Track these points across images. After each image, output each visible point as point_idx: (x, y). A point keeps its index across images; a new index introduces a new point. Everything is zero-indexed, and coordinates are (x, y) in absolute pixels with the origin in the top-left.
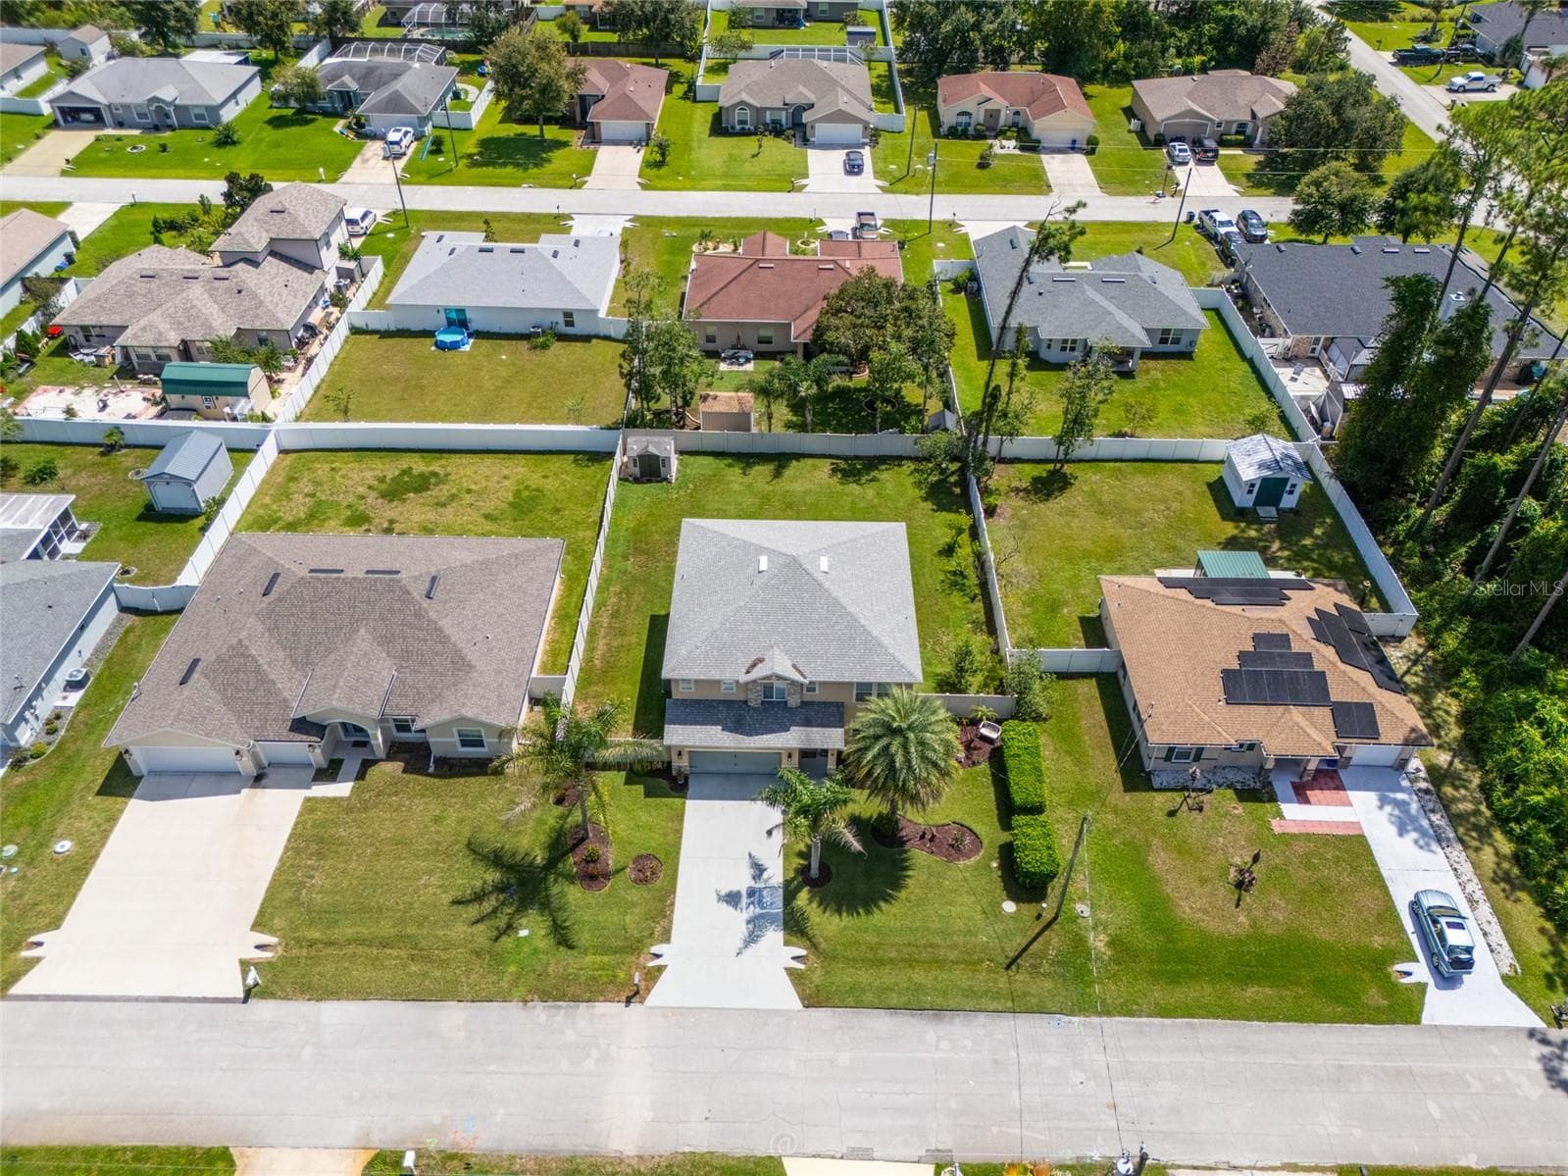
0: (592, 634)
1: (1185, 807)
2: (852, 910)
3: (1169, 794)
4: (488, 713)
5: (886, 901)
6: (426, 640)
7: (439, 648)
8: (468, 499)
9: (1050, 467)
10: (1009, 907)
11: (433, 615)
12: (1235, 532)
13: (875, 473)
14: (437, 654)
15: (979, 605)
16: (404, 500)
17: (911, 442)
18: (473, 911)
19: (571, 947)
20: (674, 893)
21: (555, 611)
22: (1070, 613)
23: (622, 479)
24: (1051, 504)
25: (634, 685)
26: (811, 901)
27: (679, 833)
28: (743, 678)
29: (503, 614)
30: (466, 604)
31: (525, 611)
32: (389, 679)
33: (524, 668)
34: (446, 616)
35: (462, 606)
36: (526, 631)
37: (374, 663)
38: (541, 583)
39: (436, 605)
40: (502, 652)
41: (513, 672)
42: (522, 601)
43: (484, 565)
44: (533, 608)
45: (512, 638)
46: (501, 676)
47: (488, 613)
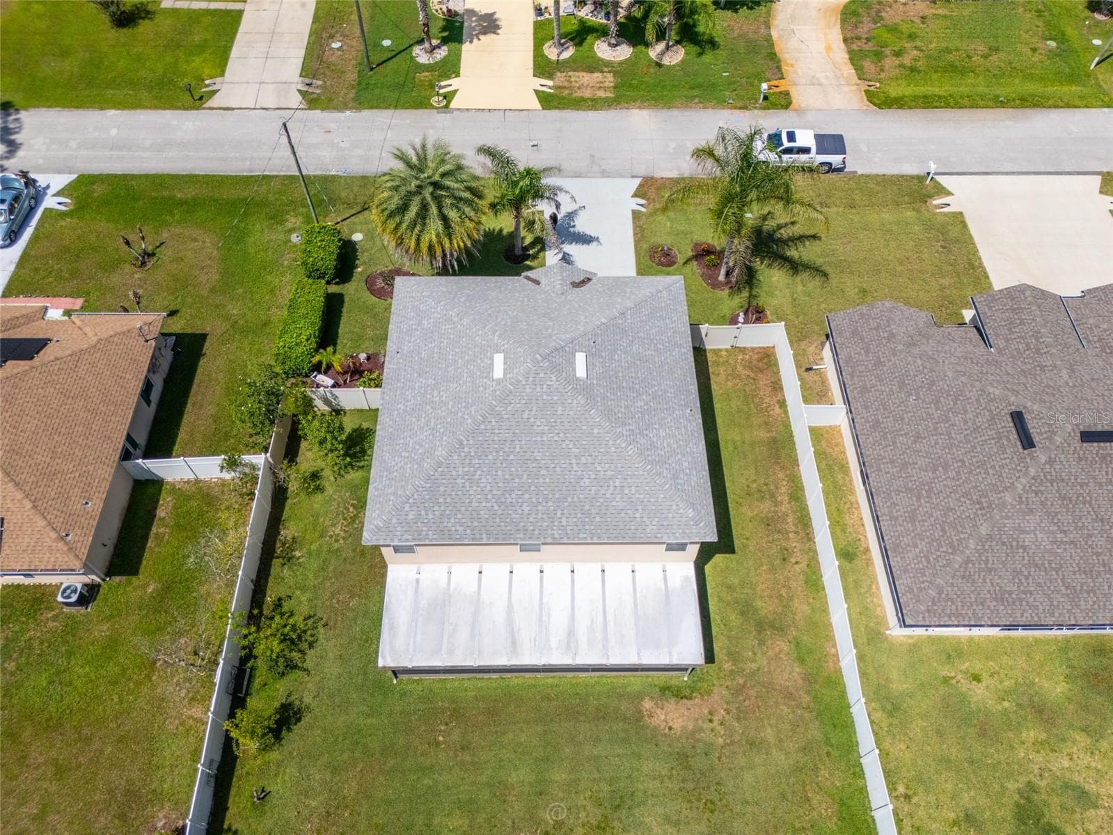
10: (357, 237)
18: (798, 230)
29: (915, 442)
30: (966, 430)
31: (892, 462)
32: (991, 340)
33: (852, 385)
34: (978, 401)
35: (970, 424)
36: (877, 434)
37: (1021, 347)
38: (896, 519)
39: (1001, 407)
40: (887, 390)
41: (863, 372)
42: (904, 475)
43: (985, 505)
44: (886, 473)
45: (887, 415)
46: (872, 362)
47: (934, 433)
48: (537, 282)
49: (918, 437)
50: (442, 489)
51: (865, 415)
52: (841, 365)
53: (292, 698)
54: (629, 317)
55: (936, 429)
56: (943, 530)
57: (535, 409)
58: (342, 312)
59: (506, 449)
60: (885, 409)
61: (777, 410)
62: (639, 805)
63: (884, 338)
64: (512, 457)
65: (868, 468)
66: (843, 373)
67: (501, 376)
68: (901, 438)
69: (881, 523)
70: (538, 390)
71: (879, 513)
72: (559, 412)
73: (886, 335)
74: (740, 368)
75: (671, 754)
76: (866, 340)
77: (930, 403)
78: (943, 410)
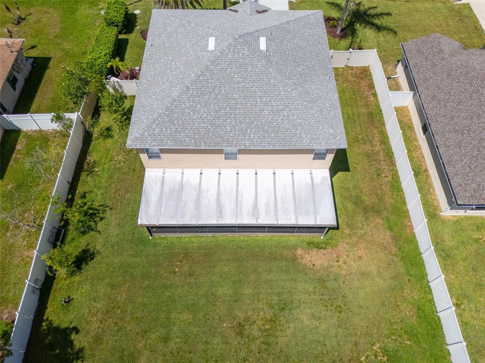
10: (137, 12)
29: (458, 105)
31: (445, 116)
33: (418, 78)
36: (435, 102)
38: (449, 147)
40: (440, 79)
41: (424, 71)
42: (452, 123)
44: (441, 122)
45: (440, 91)
46: (430, 65)
47: (470, 99)
48: (236, 11)
49: (460, 102)
50: (176, 115)
51: (427, 93)
52: (411, 68)
53: (89, 247)
54: (291, 25)
55: (471, 97)
56: (479, 151)
57: (234, 67)
58: (127, 48)
59: (216, 92)
60: (439, 89)
61: (372, 98)
62: (296, 308)
63: (437, 52)
64: (219, 97)
65: (430, 121)
66: (413, 72)
67: (213, 49)
68: (450, 103)
69: (440, 150)
70: (236, 56)
71: (438, 144)
72: (249, 70)
73: (437, 50)
74: (350, 77)
75: (314, 280)
76: (426, 54)
77: (467, 84)
78: (475, 87)
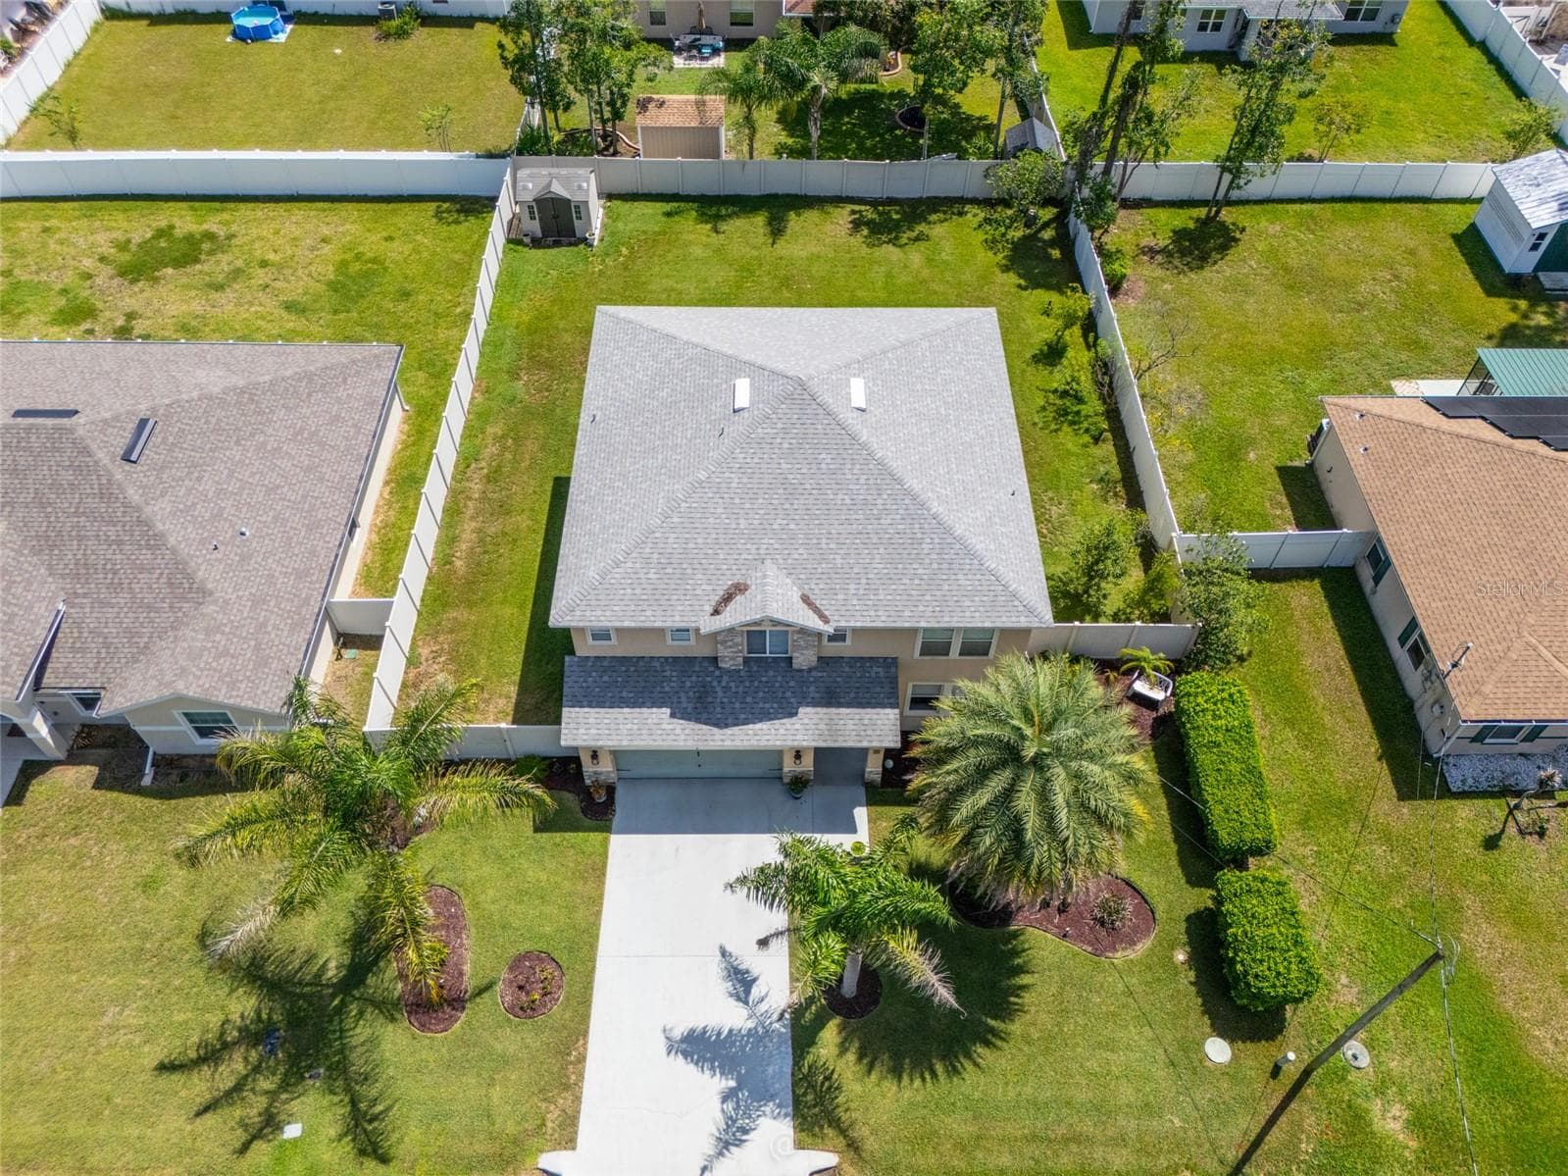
0: (453, 511)
1: (1512, 830)
2: (922, 1065)
3: (1479, 803)
4: (233, 685)
5: (987, 1044)
6: (120, 543)
7: (146, 556)
8: (261, 276)
9: (1202, 212)
10: (1218, 1050)
11: (134, 495)
12: (1513, 318)
13: (922, 227)
14: (142, 569)
15: (1108, 448)
16: (156, 280)
17: (980, 171)
18: (199, 1086)
19: (384, 1160)
20: (585, 1034)
21: (391, 471)
22: (1261, 459)
23: (514, 241)
24: (1208, 273)
25: (521, 607)
26: (843, 1049)
27: (596, 902)
28: (708, 624)
29: (278, 487)
30: (205, 471)
31: (321, 479)
32: (50, 620)
33: (313, 590)
34: (162, 495)
35: (196, 474)
36: (320, 516)
37: (20, 590)
38: (355, 426)
39: (142, 475)
40: (270, 561)
41: (288, 600)
42: (317, 460)
43: (246, 396)
44: (336, 472)
45: (292, 533)
46: (265, 607)
47: (248, 486)
48: (806, 599)
51: (321, 543)
52: (311, 625)
60: (290, 539)
65: (355, 485)
66: (316, 610)
68: (293, 498)
69: (373, 429)
71: (370, 438)
73: (218, 637)
76: (253, 643)
77: (226, 519)
78: (216, 504)
